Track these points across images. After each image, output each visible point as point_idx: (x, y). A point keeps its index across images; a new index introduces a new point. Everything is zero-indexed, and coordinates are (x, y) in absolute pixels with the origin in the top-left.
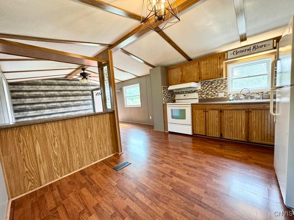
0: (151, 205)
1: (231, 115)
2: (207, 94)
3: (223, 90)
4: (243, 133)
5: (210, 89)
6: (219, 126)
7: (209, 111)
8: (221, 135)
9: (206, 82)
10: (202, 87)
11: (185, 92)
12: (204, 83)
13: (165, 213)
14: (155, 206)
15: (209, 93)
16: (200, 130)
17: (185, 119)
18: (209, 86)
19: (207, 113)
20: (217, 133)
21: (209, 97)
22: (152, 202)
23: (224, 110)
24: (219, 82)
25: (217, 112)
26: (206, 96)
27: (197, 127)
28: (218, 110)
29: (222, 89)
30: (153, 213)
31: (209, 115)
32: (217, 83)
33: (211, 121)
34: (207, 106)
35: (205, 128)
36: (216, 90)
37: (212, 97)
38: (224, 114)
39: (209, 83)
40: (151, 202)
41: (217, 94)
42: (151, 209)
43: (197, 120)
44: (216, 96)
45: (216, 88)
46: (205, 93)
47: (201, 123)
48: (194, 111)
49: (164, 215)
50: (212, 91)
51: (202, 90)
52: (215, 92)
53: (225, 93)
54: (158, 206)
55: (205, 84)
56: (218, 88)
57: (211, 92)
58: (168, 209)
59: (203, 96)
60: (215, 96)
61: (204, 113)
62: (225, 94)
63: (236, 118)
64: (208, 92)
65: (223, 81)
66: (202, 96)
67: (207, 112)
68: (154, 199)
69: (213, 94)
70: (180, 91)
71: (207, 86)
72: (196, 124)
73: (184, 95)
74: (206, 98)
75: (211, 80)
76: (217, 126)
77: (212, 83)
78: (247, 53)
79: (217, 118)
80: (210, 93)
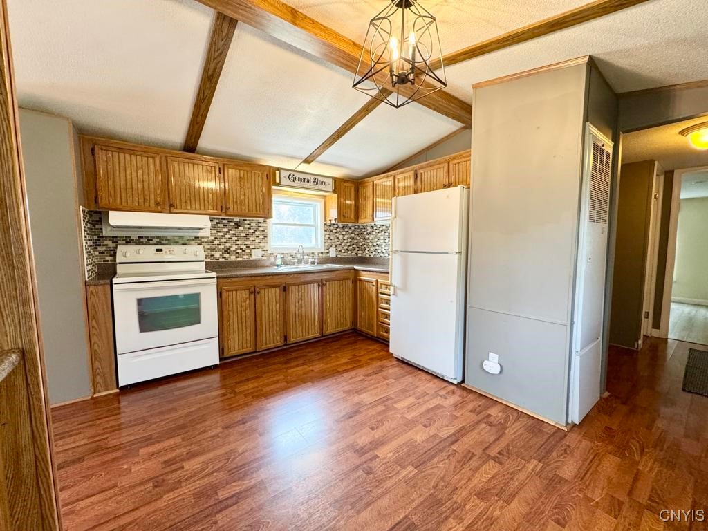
0: (462, 520)
1: (300, 294)
2: (227, 251)
3: (261, 245)
4: (316, 323)
5: (235, 238)
6: (282, 322)
7: (263, 291)
8: (285, 338)
9: (224, 219)
10: (214, 232)
11: (158, 240)
12: (217, 221)
13: (478, 497)
14: (464, 512)
15: (232, 249)
16: (241, 344)
17: (199, 322)
18: (232, 232)
19: (258, 297)
20: (278, 338)
21: (232, 257)
22: (453, 516)
23: (289, 285)
24: (252, 225)
25: (277, 290)
26: (225, 255)
27: (232, 336)
28: (279, 286)
29: (258, 241)
30: (482, 520)
31: (263, 301)
32: (248, 226)
33: (267, 314)
34: (257, 280)
35: (253, 333)
36: (246, 243)
37: (238, 259)
38: (289, 293)
39: (231, 224)
40: (453, 519)
41: (248, 251)
42: (473, 522)
43: (233, 317)
44: (247, 257)
45: (246, 237)
46: (222, 247)
47: (244, 324)
48: (225, 294)
49: (482, 499)
50: (238, 243)
51: (213, 238)
52: (244, 247)
53: (263, 250)
54: (462, 507)
55: (221, 225)
56: (251, 239)
57: (236, 247)
58: (469, 488)
59: (217, 255)
60: (245, 257)
61: (252, 296)
62: (263, 252)
63: (306, 300)
64: (228, 245)
65: (260, 225)
66: (213, 253)
67: (258, 293)
68: (443, 509)
69: (240, 251)
70: (134, 235)
71: (227, 230)
72: (231, 328)
73: (158, 250)
74: (223, 260)
75: (237, 219)
76: (278, 322)
77: (237, 225)
78: (306, 184)
79: (278, 305)
80: (234, 248)
